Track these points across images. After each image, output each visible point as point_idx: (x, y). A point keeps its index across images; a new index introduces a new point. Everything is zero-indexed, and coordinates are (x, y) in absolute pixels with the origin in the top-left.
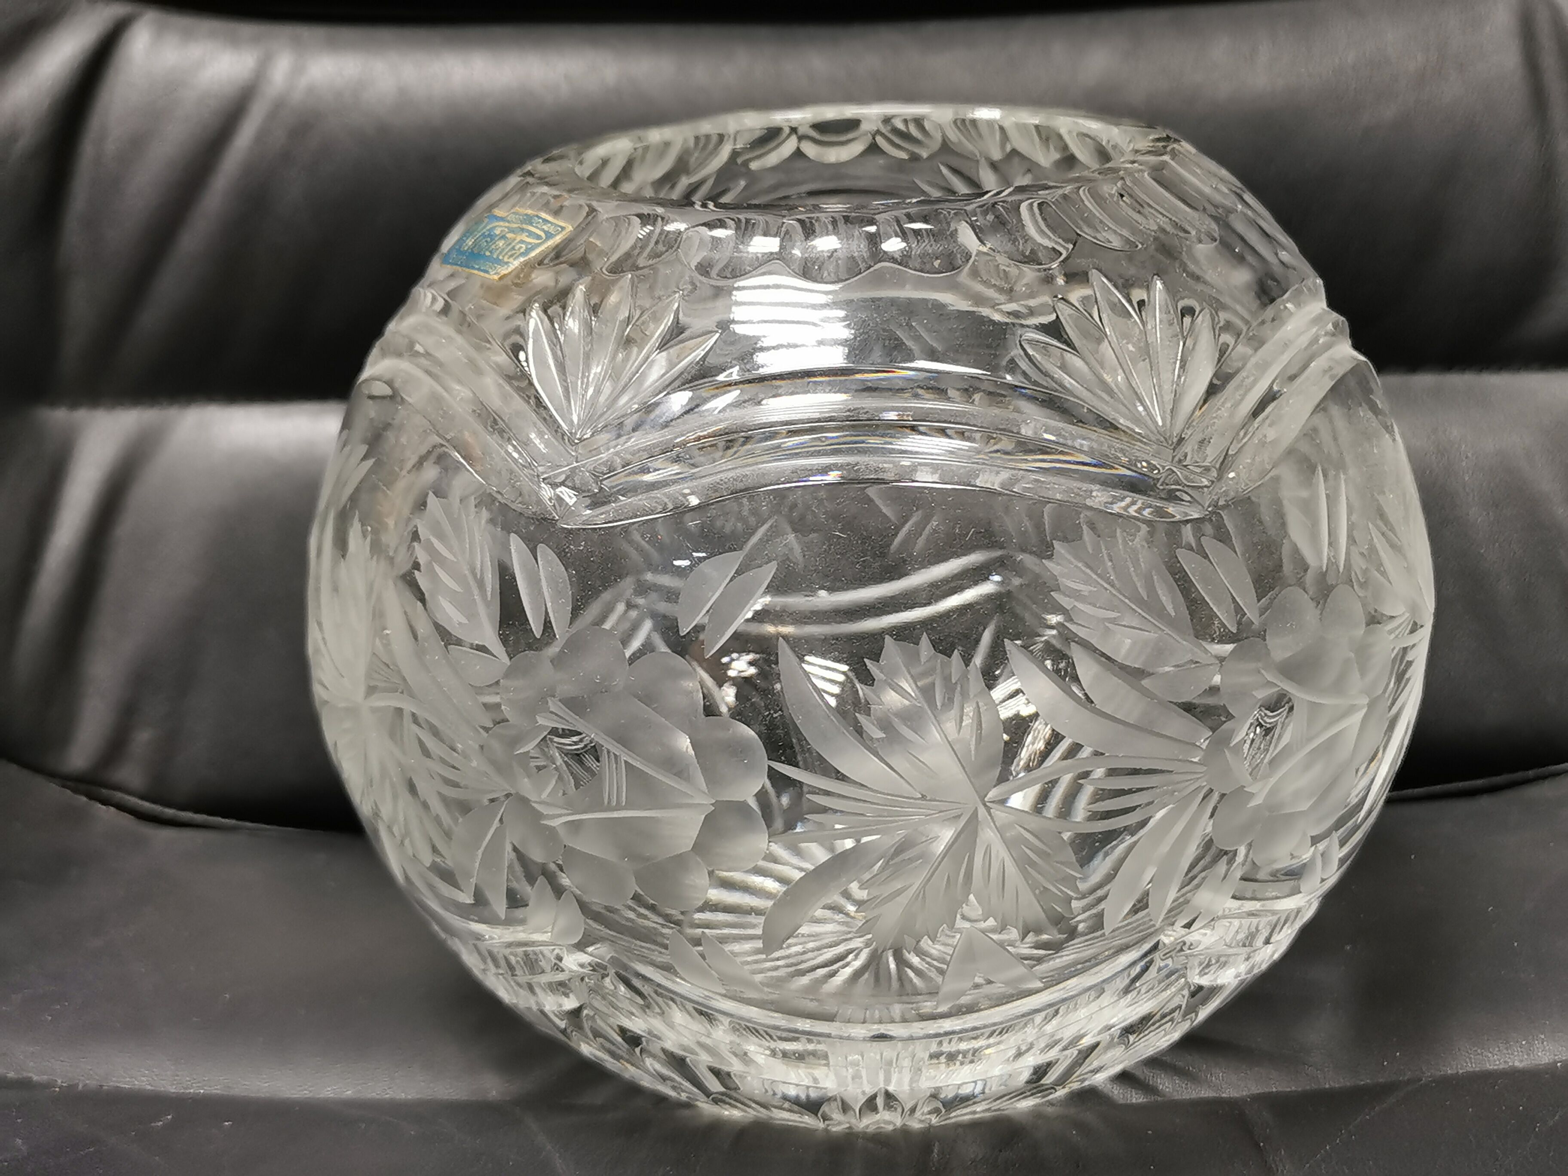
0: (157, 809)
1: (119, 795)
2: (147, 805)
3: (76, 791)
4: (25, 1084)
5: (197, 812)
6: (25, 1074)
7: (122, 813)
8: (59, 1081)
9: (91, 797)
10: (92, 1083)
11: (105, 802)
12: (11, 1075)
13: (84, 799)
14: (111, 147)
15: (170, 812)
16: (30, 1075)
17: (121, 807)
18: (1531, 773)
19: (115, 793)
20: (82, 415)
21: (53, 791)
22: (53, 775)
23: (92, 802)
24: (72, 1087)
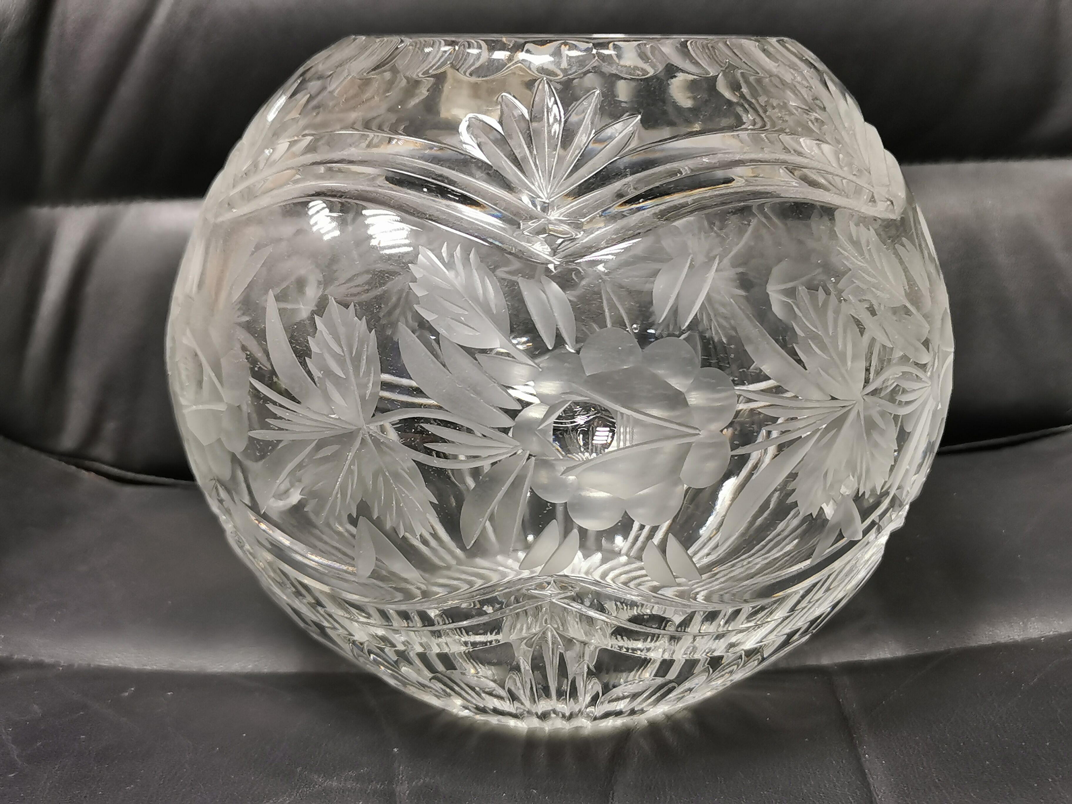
0: (122, 473)
1: (97, 465)
2: (115, 471)
3: (68, 463)
4: (39, 665)
6: (40, 658)
7: (100, 477)
8: (62, 662)
9: (78, 466)
10: (84, 663)
11: (88, 469)
12: (31, 659)
13: (74, 468)
14: (70, 27)
15: (130, 475)
16: (43, 658)
17: (99, 472)
19: (94, 463)
20: (60, 211)
21: (53, 463)
22: (52, 453)
23: (79, 470)
24: (71, 666)
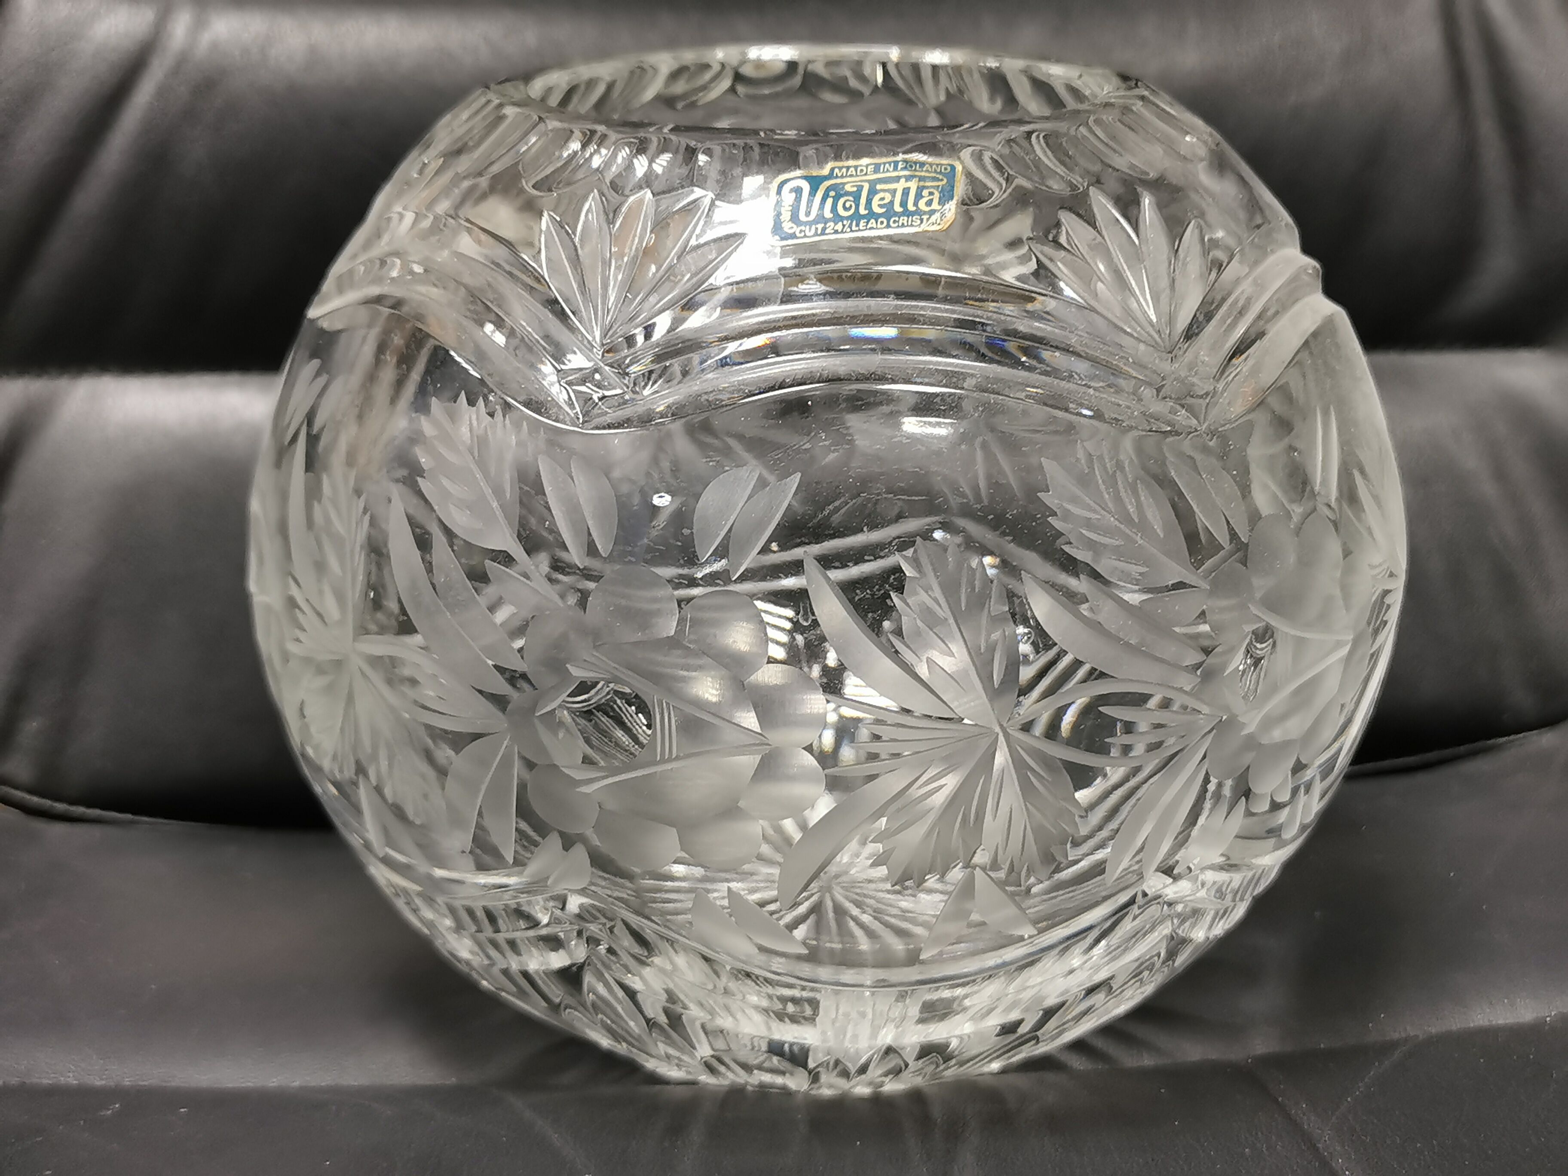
0: (47, 803)
1: (4, 789)
2: (35, 799)
5: (89, 806)
7: (8, 807)
15: (60, 807)
17: (7, 802)
18: (1462, 749)
